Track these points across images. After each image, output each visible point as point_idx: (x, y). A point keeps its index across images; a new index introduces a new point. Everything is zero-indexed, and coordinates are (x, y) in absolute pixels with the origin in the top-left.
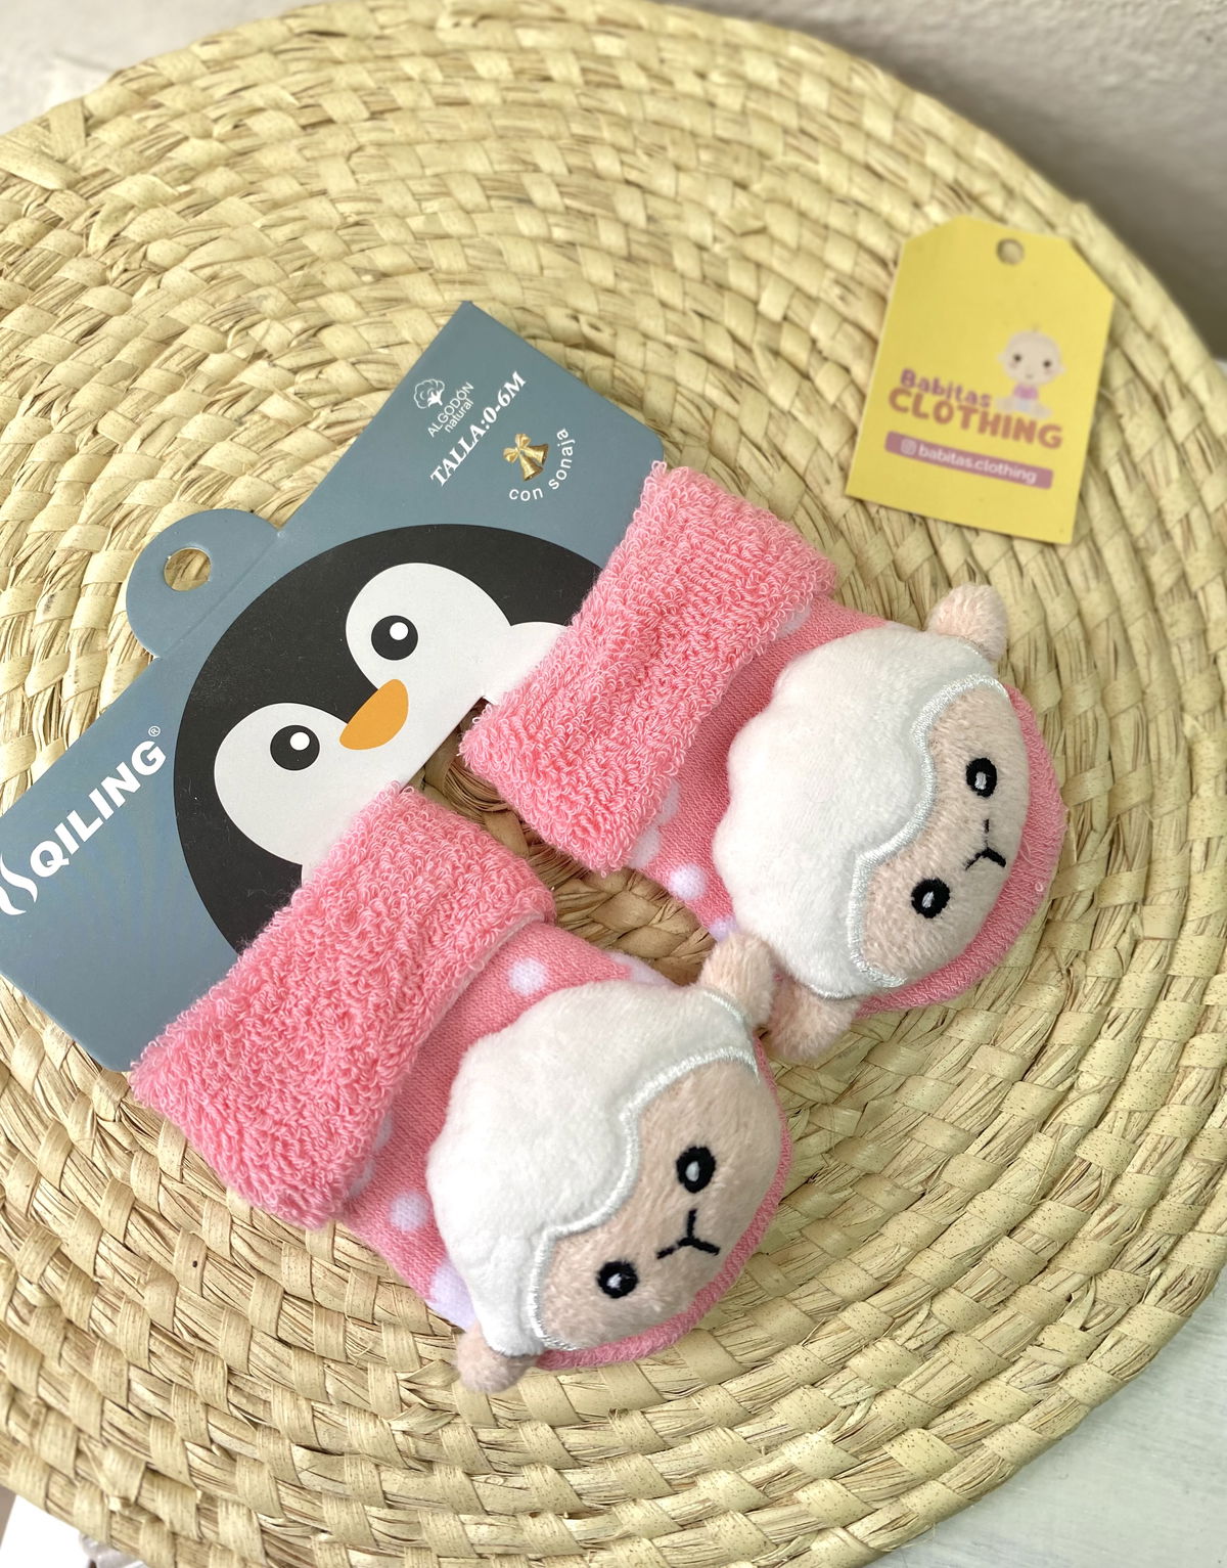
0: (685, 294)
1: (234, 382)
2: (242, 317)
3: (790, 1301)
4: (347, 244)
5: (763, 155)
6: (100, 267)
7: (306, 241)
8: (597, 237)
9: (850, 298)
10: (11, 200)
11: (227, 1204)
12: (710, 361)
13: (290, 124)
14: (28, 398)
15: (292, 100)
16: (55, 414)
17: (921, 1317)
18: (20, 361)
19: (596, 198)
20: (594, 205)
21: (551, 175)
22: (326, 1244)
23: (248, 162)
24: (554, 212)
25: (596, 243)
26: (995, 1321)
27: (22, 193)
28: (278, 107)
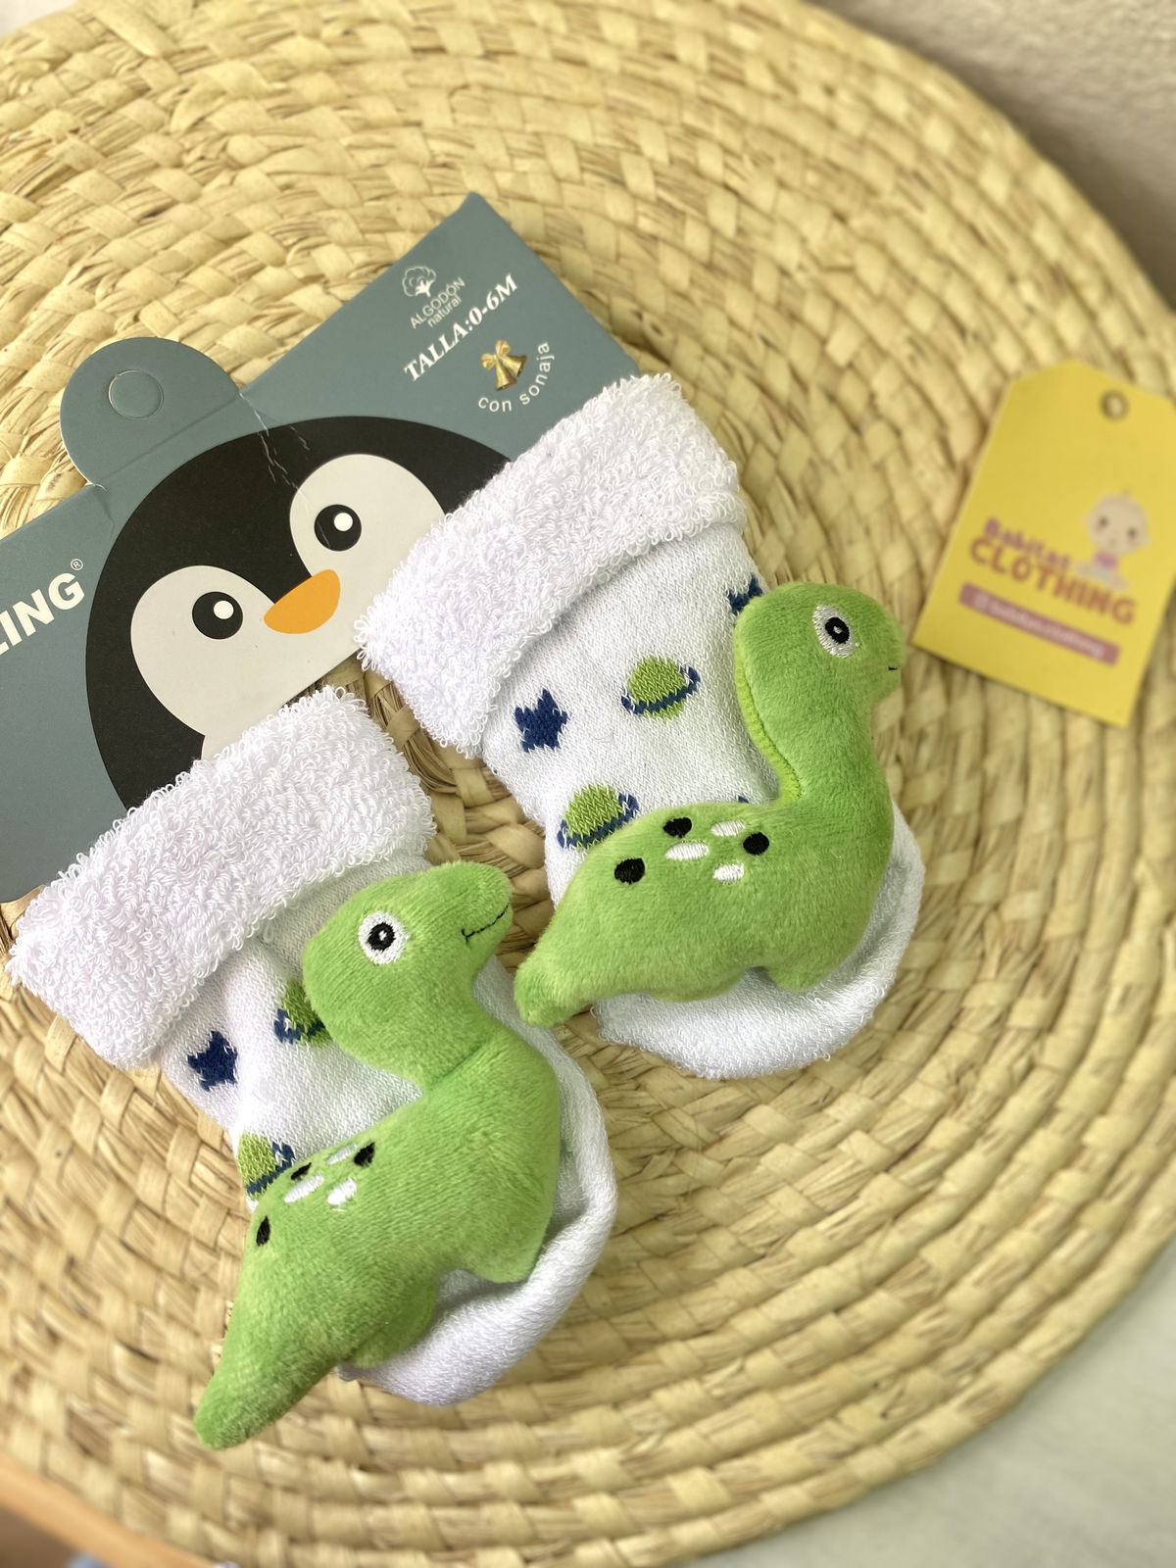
0: (756, 316)
1: (287, 299)
2: (308, 235)
3: (612, 1325)
4: (430, 184)
5: (871, 191)
6: (178, 148)
7: (390, 171)
8: (682, 237)
9: (921, 362)
10: (104, 56)
11: (101, 1105)
12: (764, 390)
13: (400, 43)
14: (77, 268)
15: (407, 17)
16: (100, 291)
17: (732, 1368)
18: (78, 227)
19: (689, 196)
20: (687, 203)
21: (651, 161)
22: (185, 1166)
23: (350, 74)
24: (645, 200)
25: (678, 241)
26: (803, 1389)
27: (116, 53)
28: (393, 22)
